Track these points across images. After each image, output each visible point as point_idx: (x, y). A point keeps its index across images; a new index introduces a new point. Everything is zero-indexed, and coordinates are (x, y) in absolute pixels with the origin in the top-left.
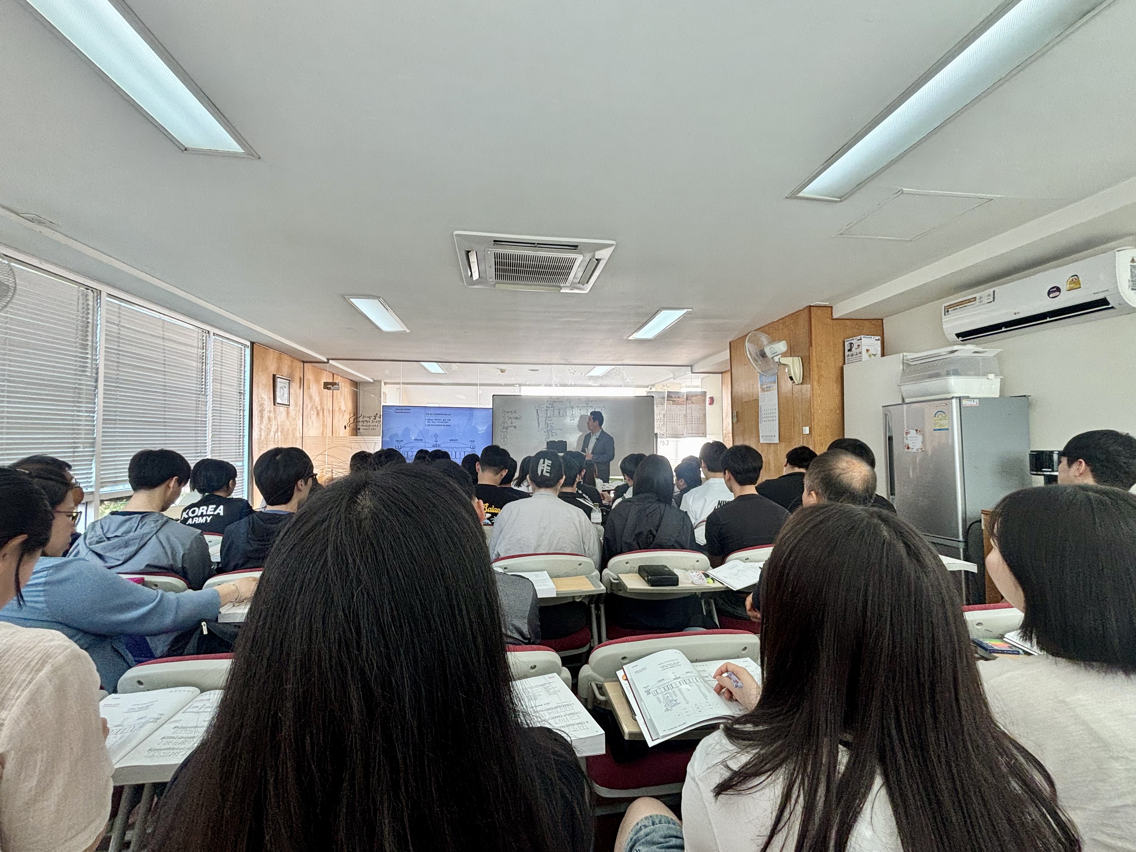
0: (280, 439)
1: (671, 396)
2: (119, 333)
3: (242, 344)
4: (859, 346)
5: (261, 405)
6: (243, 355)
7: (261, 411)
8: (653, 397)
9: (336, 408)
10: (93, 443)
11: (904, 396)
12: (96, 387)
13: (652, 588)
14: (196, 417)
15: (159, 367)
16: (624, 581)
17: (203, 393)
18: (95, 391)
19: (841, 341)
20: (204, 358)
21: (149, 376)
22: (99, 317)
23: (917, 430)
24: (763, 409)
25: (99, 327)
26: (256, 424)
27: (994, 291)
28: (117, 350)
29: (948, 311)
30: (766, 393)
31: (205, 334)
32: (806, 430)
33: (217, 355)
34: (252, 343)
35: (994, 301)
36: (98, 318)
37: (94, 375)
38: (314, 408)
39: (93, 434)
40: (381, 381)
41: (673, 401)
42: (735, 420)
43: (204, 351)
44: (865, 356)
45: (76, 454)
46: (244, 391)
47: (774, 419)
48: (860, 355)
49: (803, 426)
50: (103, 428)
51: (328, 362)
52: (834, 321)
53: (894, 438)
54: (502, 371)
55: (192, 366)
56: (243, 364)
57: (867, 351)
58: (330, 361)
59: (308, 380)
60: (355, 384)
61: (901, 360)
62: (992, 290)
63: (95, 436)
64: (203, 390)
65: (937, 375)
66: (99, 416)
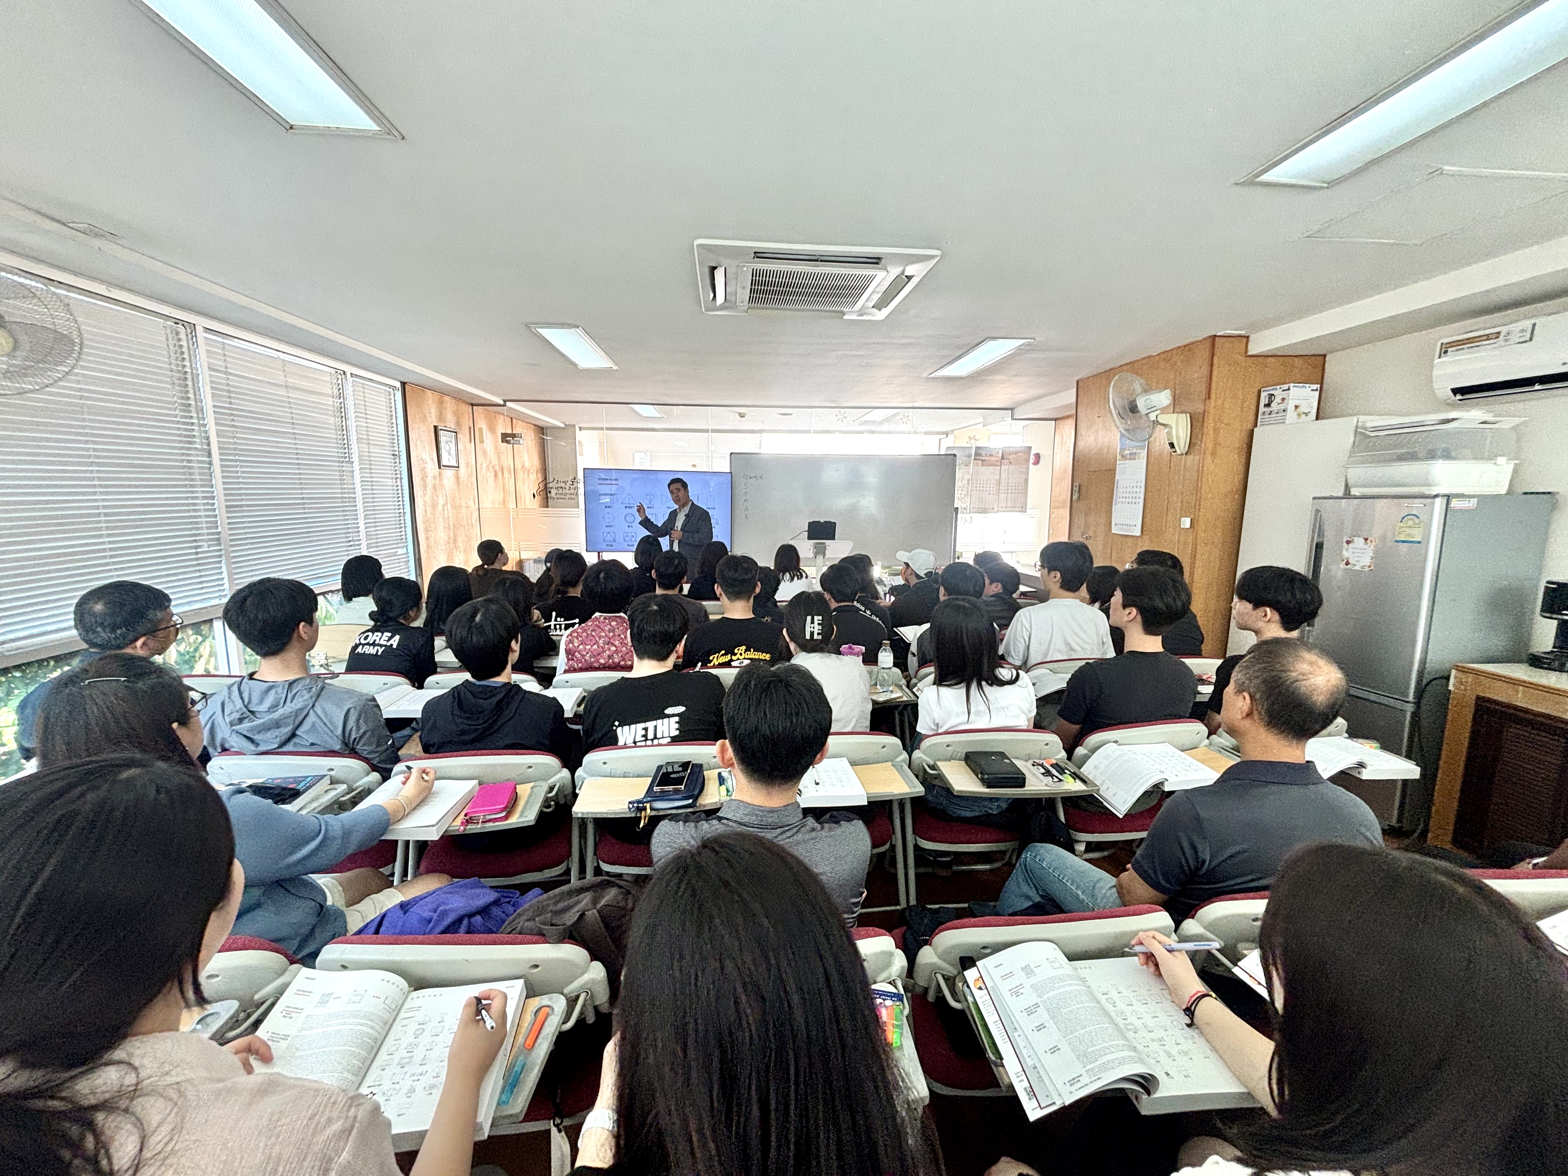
0: (450, 514)
1: (979, 455)
2: (228, 385)
3: (390, 386)
4: (1283, 399)
5: (423, 469)
6: (393, 401)
7: (424, 478)
8: (955, 455)
9: (519, 466)
10: (218, 539)
11: (1350, 483)
12: (210, 463)
13: (987, 790)
14: (342, 493)
15: (287, 428)
16: (945, 773)
17: (347, 459)
18: (210, 469)
19: (1256, 390)
20: (343, 410)
21: (273, 442)
22: (199, 363)
23: (1366, 539)
24: (1120, 485)
25: (200, 377)
26: (419, 495)
27: (1534, 325)
28: (230, 409)
29: (1446, 352)
30: (1127, 462)
31: (339, 376)
32: (1186, 522)
33: (359, 404)
34: (403, 384)
35: (1531, 339)
36: (198, 366)
37: (205, 447)
38: (491, 467)
39: (217, 527)
40: (574, 426)
41: (983, 461)
42: (1075, 497)
43: (342, 400)
44: (1291, 414)
45: (199, 556)
46: (399, 452)
47: (1137, 500)
48: (1283, 414)
49: (1181, 517)
50: (228, 518)
51: (504, 405)
52: (1248, 359)
53: (1325, 546)
54: (742, 416)
55: (328, 424)
56: (394, 413)
57: (1296, 407)
58: (508, 404)
59: (481, 430)
60: (541, 430)
61: (1353, 429)
62: (1527, 324)
63: (219, 530)
64: (347, 455)
65: (1412, 457)
66: (220, 502)
